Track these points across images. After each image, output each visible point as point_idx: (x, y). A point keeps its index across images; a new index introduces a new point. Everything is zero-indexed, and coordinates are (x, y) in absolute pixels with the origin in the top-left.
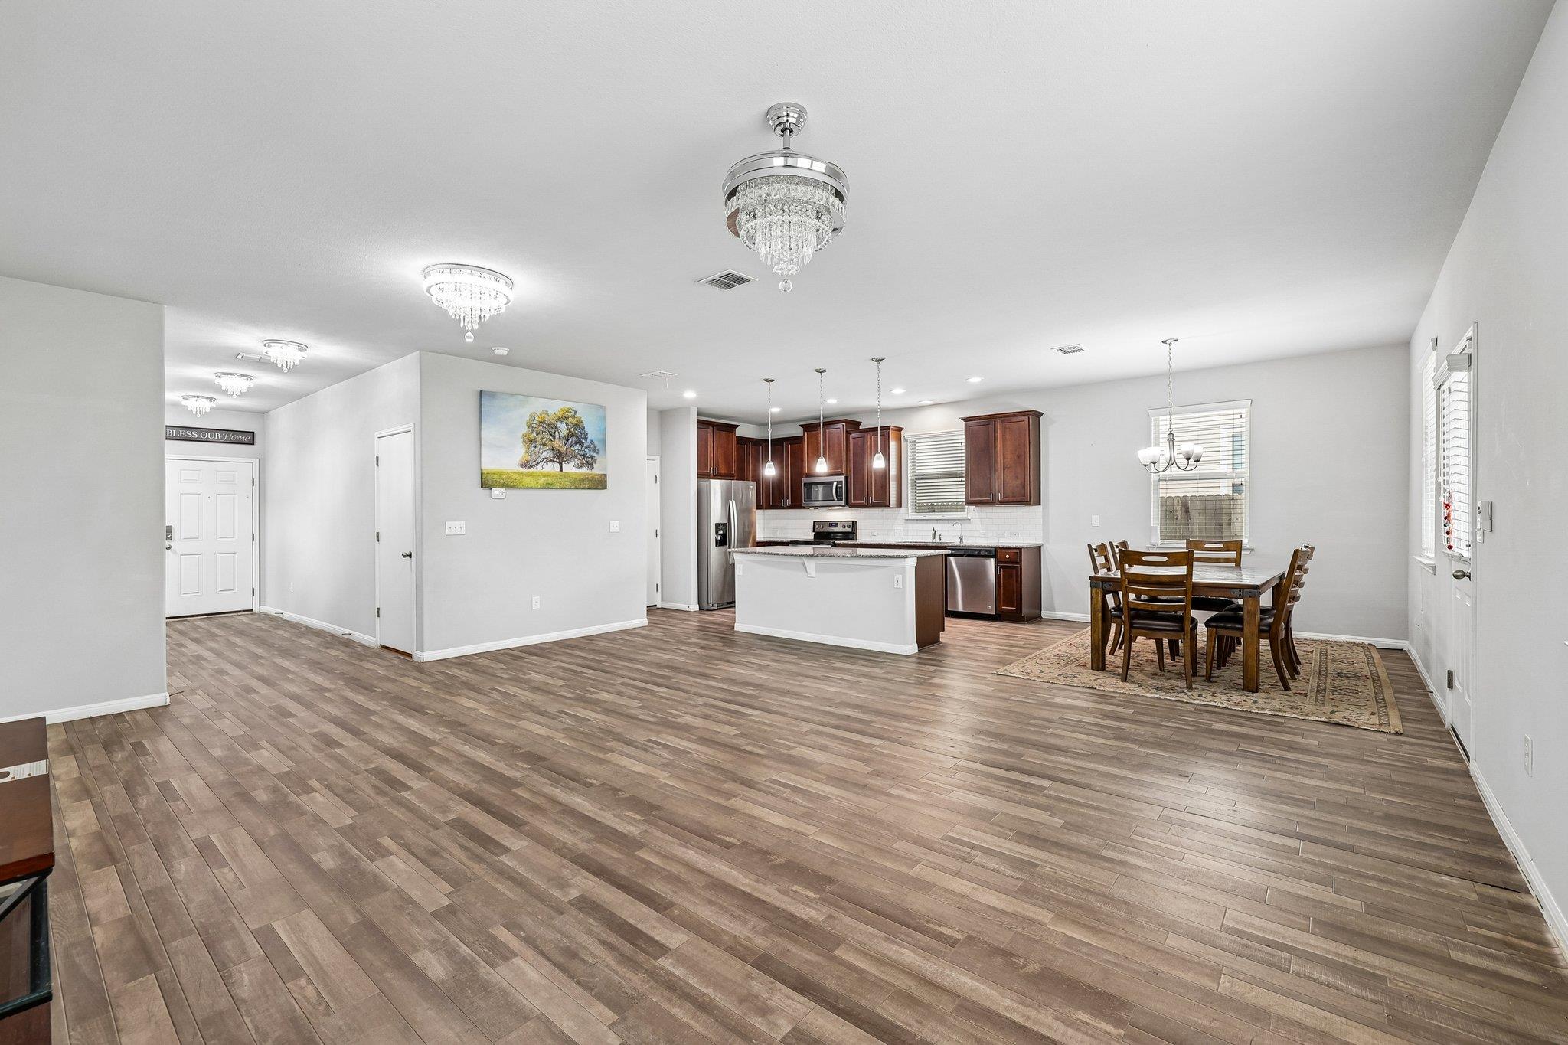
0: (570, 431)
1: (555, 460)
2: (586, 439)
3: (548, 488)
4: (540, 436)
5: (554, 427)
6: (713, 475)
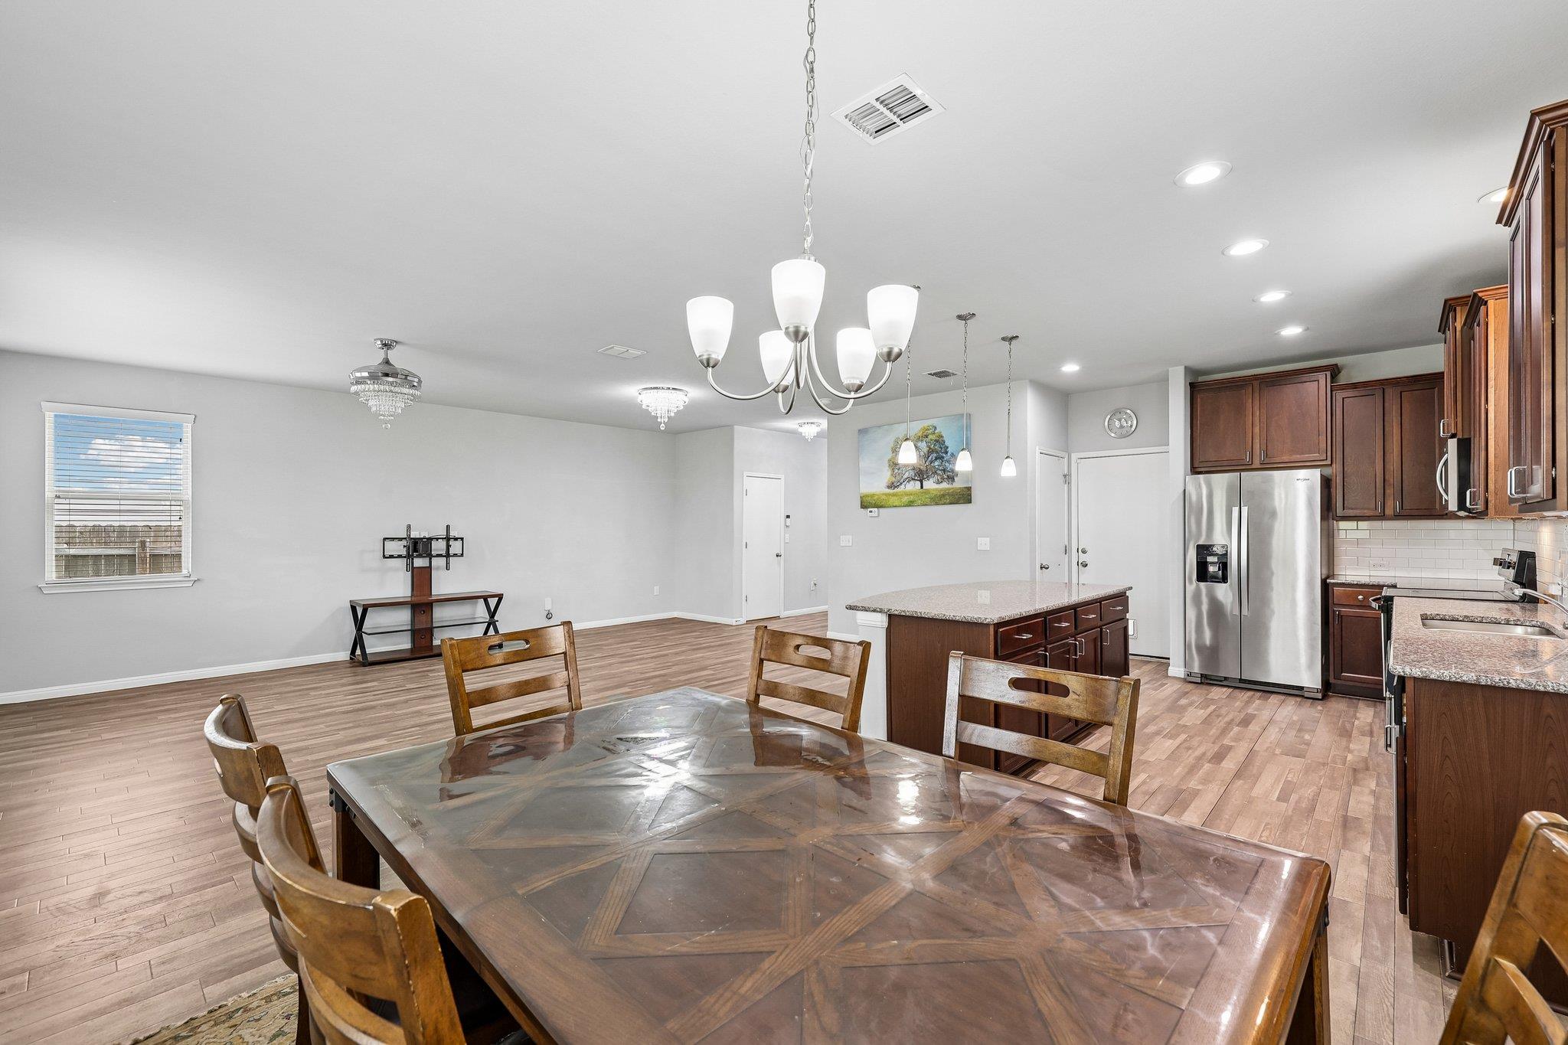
0: (930, 448)
1: (916, 478)
2: (946, 453)
3: (911, 506)
6: (1257, 464)
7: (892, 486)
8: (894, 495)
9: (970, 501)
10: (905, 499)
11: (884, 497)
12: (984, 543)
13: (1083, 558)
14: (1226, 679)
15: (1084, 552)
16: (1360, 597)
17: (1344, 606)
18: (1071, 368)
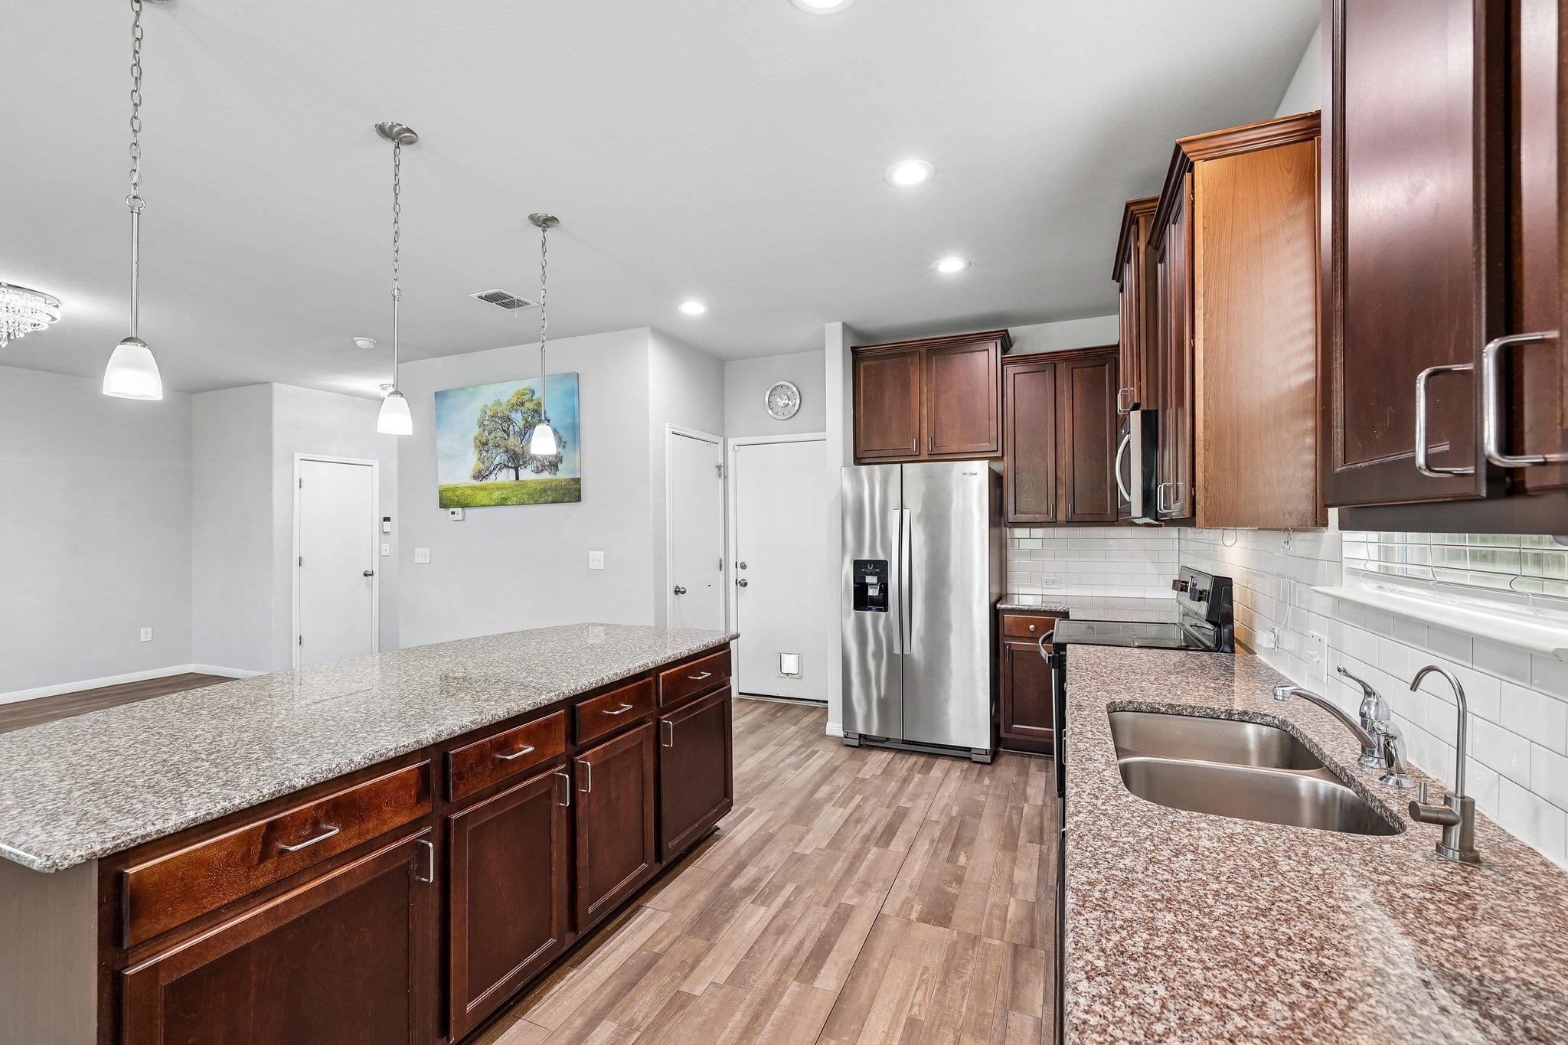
0: (527, 421)
1: (510, 465)
3: (503, 505)
4: (492, 436)
5: (508, 419)
6: (924, 455)
7: (479, 475)
8: (482, 489)
9: (578, 499)
10: (497, 495)
11: (469, 492)
12: (597, 559)
13: (743, 575)
14: (888, 739)
15: (744, 567)
16: (1032, 627)
17: (1015, 638)
18: (693, 308)
